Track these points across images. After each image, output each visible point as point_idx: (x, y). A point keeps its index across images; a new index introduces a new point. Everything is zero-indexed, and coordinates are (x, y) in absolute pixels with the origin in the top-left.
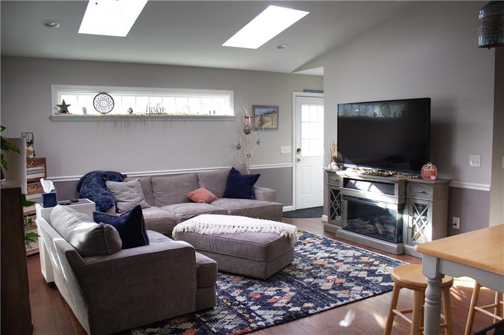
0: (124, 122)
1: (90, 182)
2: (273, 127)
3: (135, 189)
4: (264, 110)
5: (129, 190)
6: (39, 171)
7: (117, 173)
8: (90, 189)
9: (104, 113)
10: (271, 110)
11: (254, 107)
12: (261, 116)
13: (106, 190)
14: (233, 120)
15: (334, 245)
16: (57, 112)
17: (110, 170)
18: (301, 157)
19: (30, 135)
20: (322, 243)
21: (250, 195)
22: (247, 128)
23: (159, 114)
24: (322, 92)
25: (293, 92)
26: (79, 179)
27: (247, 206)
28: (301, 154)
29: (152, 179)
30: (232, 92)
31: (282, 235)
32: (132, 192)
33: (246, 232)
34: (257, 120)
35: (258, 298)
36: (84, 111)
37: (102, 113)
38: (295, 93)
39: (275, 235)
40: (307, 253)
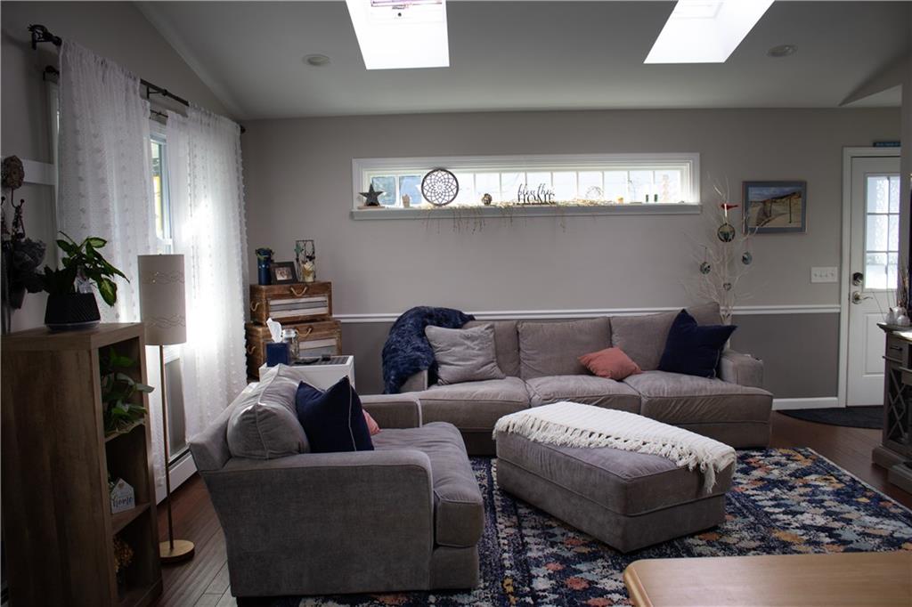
0: (474, 220)
1: (403, 326)
2: (793, 225)
3: (476, 342)
4: (772, 191)
5: (465, 344)
6: (318, 304)
7: (455, 312)
8: (399, 339)
9: (440, 205)
10: (787, 190)
11: (747, 185)
12: (764, 202)
13: (423, 342)
14: (699, 212)
15: (864, 500)
16: (361, 205)
17: (444, 307)
18: (862, 292)
19: (309, 245)
20: (837, 493)
21: (712, 369)
22: (727, 229)
23: (542, 203)
24: (896, 144)
25: (845, 149)
26: (395, 320)
27: (685, 392)
28: (863, 285)
29: (519, 326)
30: (697, 156)
31: (680, 464)
32: (468, 348)
33: (606, 449)
34: (754, 211)
35: (575, 591)
36: (404, 203)
37: (437, 205)
38: (849, 152)
39: (663, 462)
40: (777, 510)
